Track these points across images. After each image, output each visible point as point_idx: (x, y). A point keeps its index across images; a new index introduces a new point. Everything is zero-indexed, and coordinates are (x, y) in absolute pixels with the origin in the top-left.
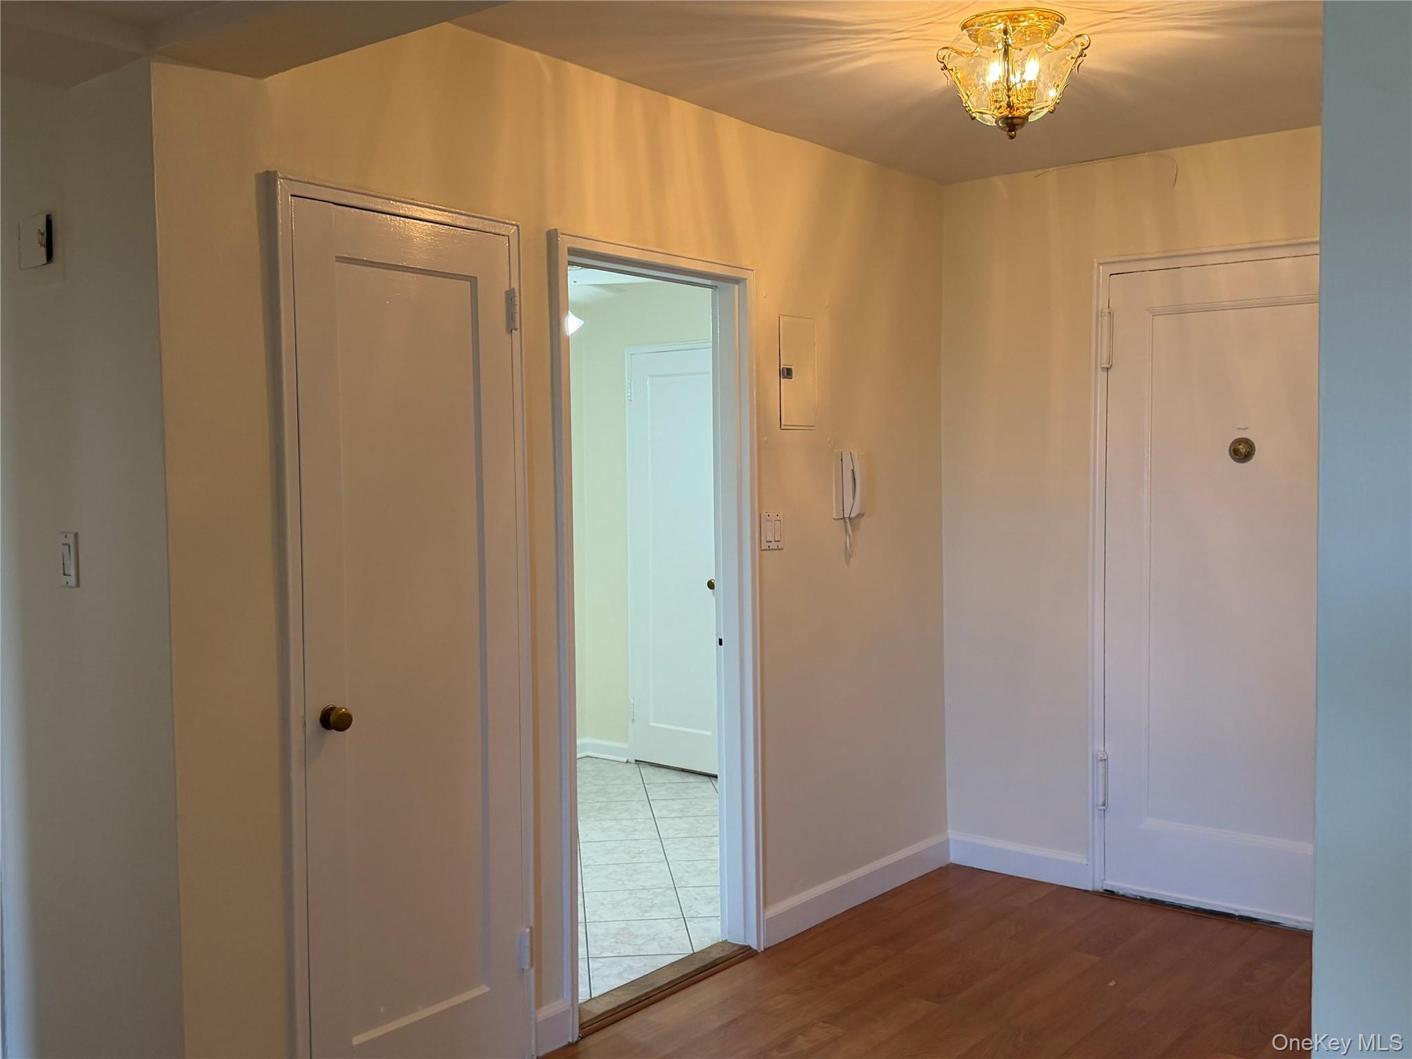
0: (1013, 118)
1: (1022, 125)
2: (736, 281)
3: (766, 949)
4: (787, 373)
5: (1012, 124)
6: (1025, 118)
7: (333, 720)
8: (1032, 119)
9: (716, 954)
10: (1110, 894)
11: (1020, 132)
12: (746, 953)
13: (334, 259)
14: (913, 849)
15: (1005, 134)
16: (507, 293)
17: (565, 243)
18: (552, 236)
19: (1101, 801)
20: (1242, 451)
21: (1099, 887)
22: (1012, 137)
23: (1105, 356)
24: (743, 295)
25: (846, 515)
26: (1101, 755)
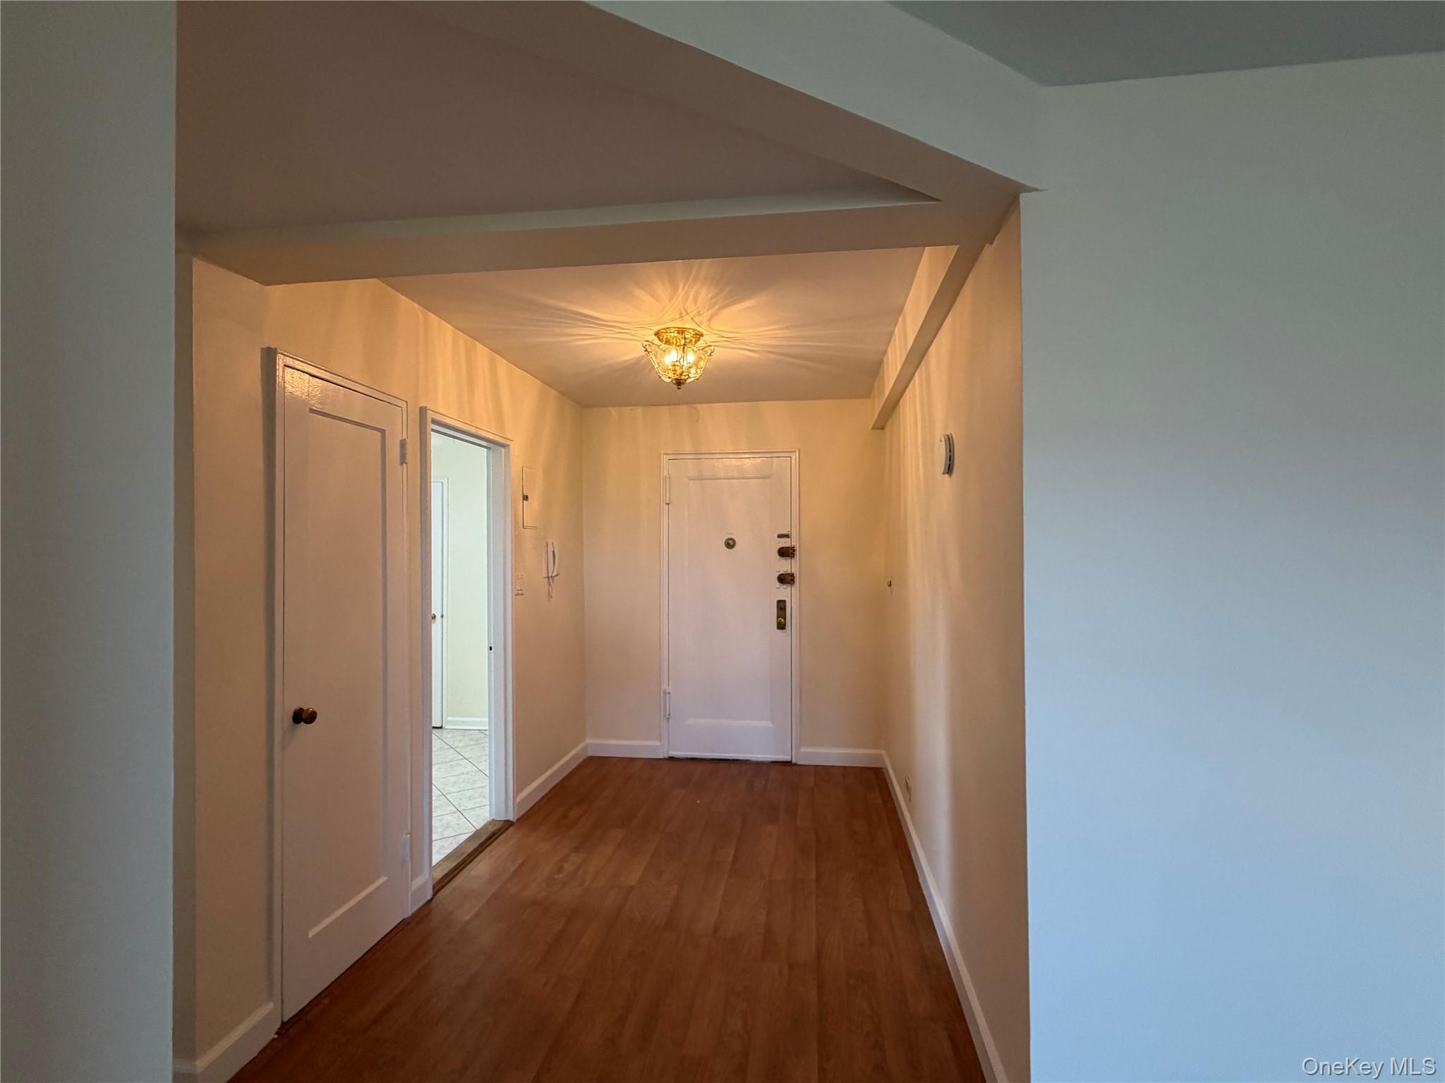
0: (681, 379)
1: (684, 383)
2: (503, 445)
3: (518, 820)
4: (526, 498)
5: (679, 383)
6: (685, 380)
7: (303, 717)
8: (688, 381)
9: (492, 829)
10: (672, 758)
11: (682, 386)
12: (508, 824)
13: (308, 409)
14: (573, 752)
15: (675, 386)
16: (401, 441)
17: (430, 415)
18: (423, 411)
19: (668, 713)
20: (730, 544)
21: (666, 756)
22: (679, 389)
23: (668, 498)
24: (508, 453)
25: (550, 575)
26: (667, 691)
